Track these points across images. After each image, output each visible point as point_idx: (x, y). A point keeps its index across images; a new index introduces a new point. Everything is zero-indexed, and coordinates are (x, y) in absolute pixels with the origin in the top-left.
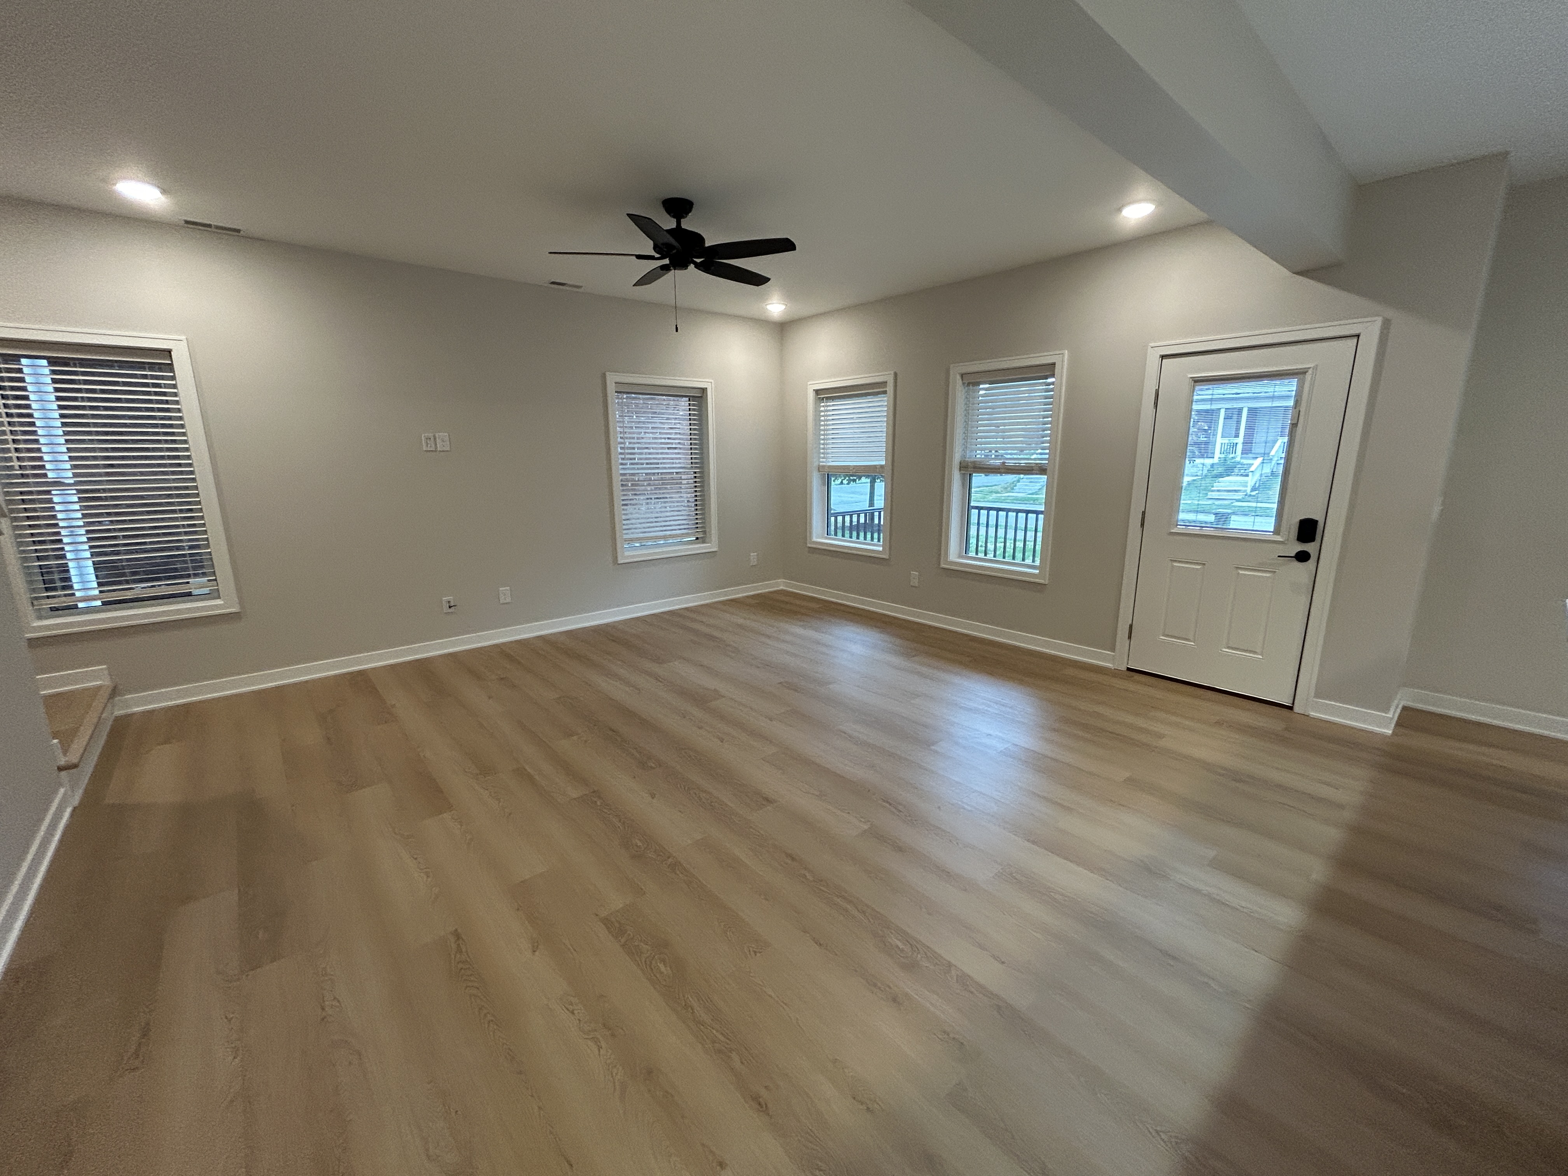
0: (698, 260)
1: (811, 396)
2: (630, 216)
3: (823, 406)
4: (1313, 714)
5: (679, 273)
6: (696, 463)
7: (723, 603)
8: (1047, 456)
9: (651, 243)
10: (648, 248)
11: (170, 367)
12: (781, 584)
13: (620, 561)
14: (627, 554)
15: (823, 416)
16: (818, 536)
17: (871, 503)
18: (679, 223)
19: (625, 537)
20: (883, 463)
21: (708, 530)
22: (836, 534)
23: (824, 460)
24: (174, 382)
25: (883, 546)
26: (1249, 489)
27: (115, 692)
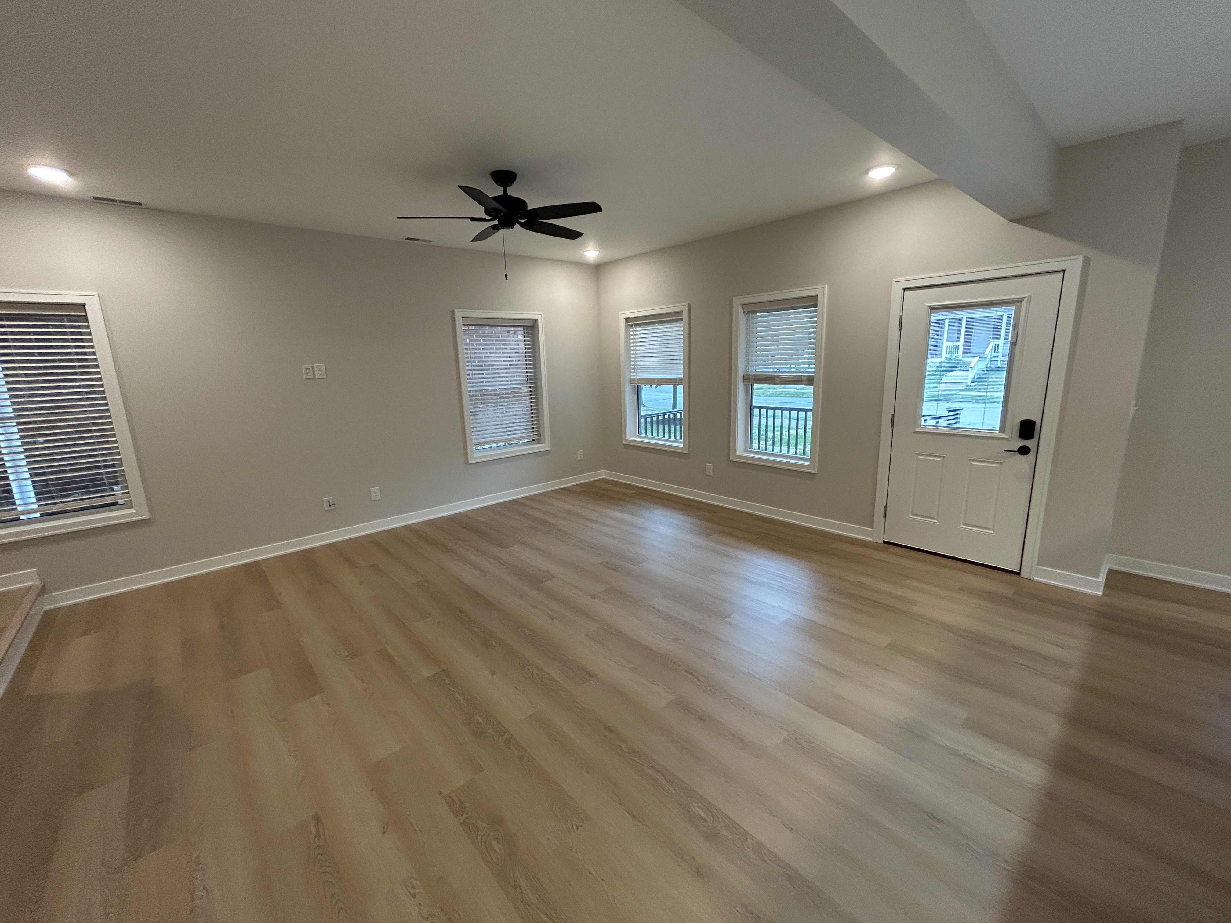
0: (523, 221)
1: (622, 323)
2: (461, 187)
3: (632, 331)
4: (1037, 579)
5: (506, 232)
6: (531, 380)
7: (556, 491)
8: (813, 370)
9: (483, 209)
10: (480, 211)
11: (85, 318)
12: (603, 474)
13: (470, 462)
14: (475, 455)
15: (632, 339)
16: (632, 435)
17: (675, 405)
18: (505, 191)
19: (474, 441)
20: (682, 376)
21: (541, 432)
22: (646, 433)
23: (635, 374)
24: (88, 331)
25: (684, 443)
26: (969, 382)
27: (43, 591)
